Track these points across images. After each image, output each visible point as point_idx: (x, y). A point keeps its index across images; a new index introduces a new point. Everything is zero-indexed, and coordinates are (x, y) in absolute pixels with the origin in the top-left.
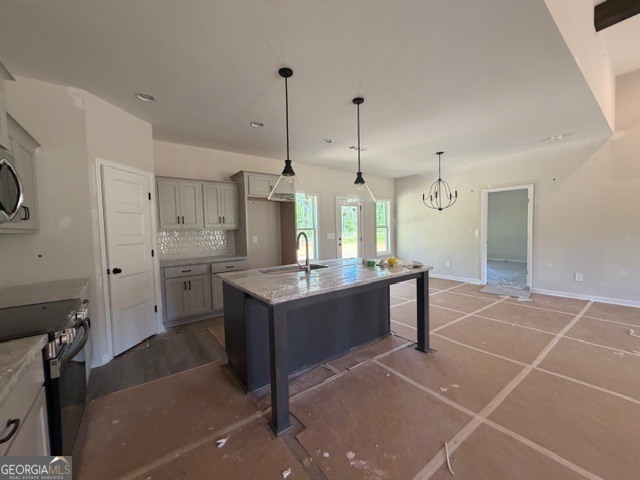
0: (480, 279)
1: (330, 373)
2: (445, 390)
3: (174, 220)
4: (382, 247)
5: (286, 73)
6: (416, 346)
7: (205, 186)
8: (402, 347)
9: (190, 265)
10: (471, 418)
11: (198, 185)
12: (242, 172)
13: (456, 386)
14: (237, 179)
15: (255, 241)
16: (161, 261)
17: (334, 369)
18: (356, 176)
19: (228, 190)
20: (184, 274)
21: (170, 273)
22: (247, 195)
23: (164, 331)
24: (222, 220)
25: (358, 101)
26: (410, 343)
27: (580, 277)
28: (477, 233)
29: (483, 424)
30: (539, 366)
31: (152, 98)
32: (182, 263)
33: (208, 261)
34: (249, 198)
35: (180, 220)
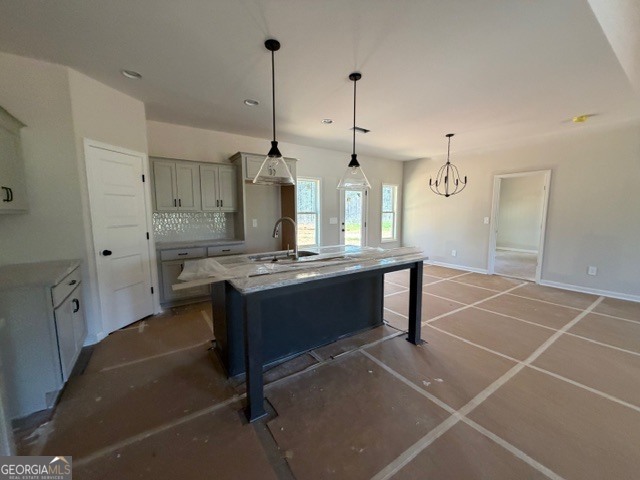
0: (486, 268)
1: (314, 361)
2: (428, 384)
3: (171, 203)
4: (388, 233)
5: (272, 45)
6: (407, 336)
7: (203, 167)
8: (392, 336)
9: (187, 248)
10: (449, 414)
11: (195, 167)
12: (239, 153)
13: (440, 380)
14: (235, 160)
15: (255, 225)
16: (157, 244)
17: (318, 357)
18: (351, 159)
19: (227, 172)
20: (181, 257)
21: (166, 255)
22: (244, 178)
23: (161, 312)
24: (219, 203)
25: (355, 77)
26: (400, 333)
27: (592, 271)
28: (486, 220)
29: (461, 421)
30: (532, 364)
31: (138, 75)
32: (178, 246)
33: (206, 244)
34: (247, 182)
35: (177, 203)
